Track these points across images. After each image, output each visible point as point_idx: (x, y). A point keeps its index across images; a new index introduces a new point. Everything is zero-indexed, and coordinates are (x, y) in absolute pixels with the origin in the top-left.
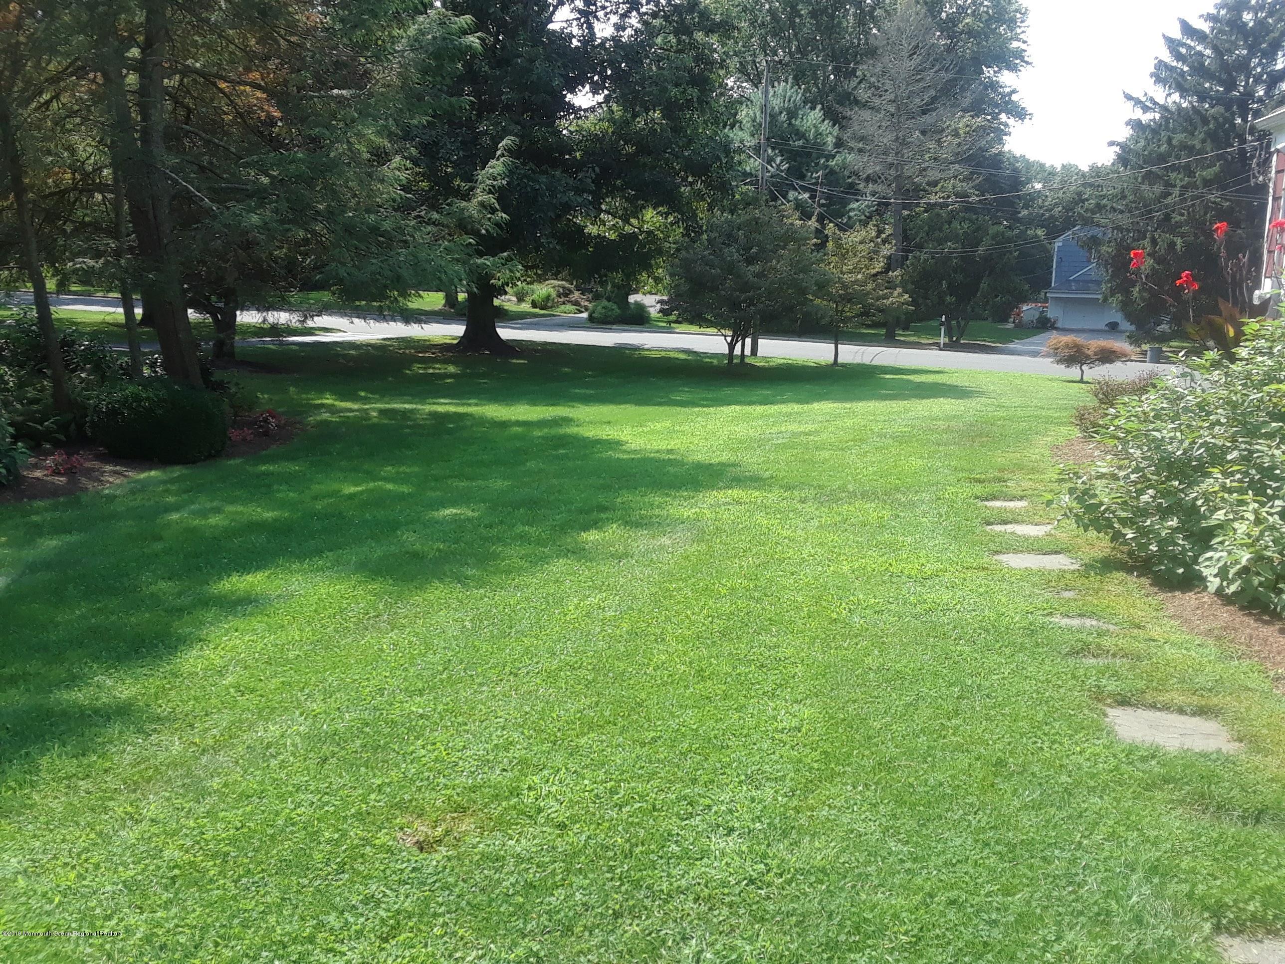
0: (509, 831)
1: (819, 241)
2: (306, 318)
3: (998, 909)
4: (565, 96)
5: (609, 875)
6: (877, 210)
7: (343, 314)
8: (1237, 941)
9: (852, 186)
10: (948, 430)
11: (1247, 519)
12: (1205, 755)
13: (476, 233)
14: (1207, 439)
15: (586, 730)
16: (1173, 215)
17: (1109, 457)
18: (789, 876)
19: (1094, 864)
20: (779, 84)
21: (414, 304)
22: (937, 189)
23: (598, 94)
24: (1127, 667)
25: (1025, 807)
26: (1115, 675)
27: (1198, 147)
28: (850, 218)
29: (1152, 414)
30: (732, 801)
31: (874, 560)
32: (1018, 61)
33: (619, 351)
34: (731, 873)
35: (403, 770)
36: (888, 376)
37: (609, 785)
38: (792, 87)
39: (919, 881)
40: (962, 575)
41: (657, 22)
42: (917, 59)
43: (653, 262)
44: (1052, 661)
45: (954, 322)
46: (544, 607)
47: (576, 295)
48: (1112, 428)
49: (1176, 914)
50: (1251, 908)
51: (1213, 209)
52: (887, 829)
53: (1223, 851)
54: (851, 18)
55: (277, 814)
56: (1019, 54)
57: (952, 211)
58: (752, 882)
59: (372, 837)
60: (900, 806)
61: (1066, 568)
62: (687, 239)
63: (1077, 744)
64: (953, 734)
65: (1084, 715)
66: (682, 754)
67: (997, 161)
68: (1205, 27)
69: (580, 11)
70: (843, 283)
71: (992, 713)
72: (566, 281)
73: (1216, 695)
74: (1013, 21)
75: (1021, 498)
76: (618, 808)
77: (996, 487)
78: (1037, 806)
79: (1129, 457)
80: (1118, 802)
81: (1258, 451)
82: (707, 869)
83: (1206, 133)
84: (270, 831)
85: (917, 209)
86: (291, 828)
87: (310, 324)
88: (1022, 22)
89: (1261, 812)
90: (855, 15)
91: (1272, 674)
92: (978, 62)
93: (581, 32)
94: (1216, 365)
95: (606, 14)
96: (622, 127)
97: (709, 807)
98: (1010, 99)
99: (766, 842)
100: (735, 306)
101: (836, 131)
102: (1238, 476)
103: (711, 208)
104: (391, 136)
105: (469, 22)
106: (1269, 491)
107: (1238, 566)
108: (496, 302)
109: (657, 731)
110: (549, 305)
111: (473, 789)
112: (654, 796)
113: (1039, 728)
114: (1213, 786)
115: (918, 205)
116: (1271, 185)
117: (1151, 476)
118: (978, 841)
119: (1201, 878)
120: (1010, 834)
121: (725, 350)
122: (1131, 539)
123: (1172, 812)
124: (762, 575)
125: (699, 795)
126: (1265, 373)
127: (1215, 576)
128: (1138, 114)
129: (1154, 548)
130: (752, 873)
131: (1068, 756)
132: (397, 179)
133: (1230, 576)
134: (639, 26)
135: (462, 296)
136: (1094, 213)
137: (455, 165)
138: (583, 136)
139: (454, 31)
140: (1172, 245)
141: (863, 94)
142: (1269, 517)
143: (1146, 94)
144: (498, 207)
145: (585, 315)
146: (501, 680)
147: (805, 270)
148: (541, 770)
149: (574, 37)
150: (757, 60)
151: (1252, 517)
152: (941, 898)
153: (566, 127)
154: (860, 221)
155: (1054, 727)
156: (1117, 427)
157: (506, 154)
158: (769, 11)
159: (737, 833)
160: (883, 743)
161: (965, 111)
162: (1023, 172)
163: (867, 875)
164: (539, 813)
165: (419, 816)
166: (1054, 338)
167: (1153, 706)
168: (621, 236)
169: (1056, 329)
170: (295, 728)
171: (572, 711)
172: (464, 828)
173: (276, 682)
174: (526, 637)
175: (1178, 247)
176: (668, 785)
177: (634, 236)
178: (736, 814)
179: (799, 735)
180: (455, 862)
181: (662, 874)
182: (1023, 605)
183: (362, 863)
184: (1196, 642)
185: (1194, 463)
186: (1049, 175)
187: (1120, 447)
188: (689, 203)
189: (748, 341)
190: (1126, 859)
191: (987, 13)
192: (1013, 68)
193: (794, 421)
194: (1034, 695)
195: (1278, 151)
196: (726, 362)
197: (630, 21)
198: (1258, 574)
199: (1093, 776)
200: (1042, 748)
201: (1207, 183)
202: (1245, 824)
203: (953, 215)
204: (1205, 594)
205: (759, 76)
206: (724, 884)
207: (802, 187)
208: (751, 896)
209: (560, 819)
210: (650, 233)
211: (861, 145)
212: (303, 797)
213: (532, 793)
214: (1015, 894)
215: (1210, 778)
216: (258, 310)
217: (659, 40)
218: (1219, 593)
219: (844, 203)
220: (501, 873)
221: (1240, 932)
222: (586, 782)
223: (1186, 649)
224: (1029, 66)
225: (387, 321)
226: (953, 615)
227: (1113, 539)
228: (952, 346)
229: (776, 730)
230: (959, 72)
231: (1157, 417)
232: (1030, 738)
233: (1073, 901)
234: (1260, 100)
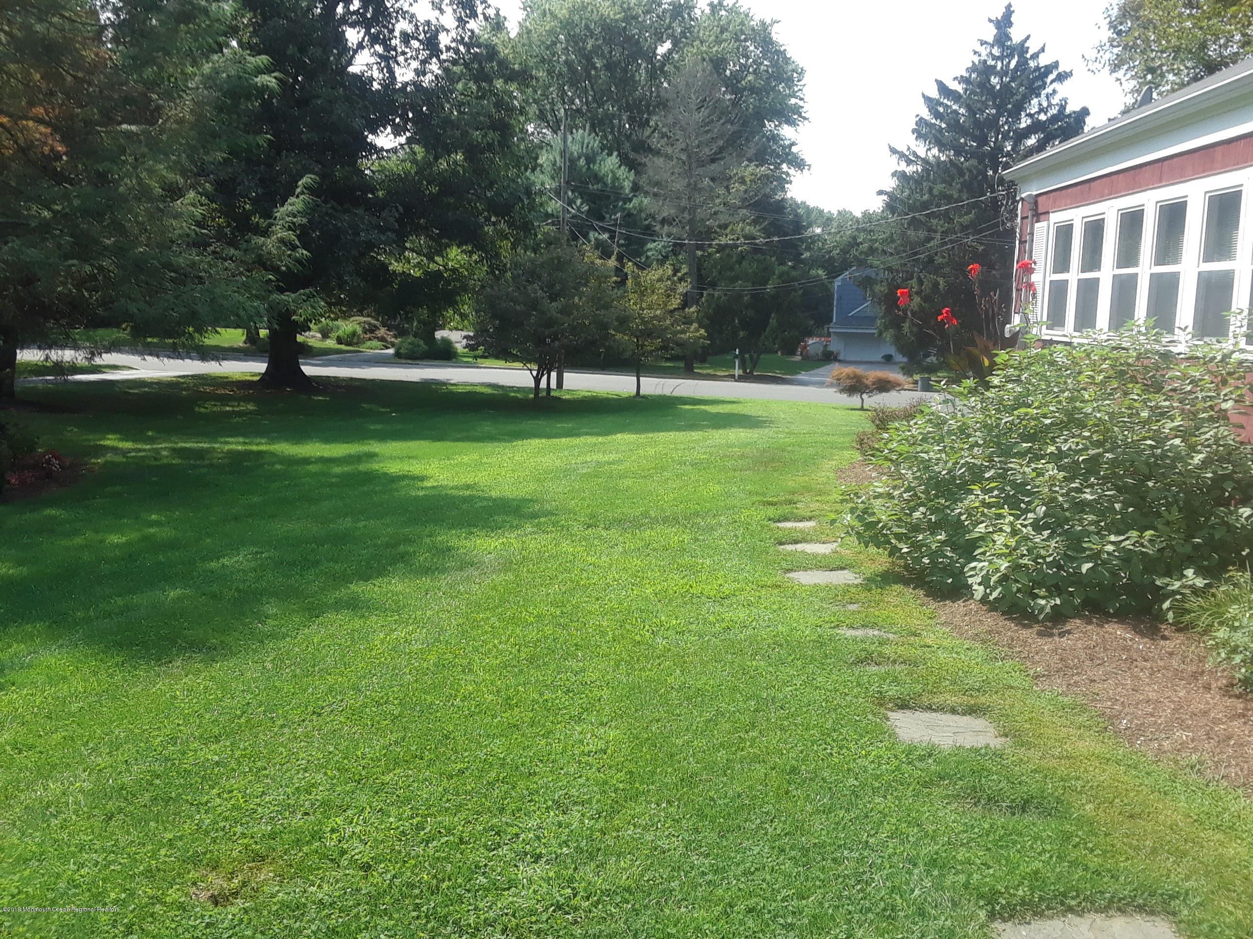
0: (311, 877)
1: (619, 279)
2: (93, 354)
3: (794, 913)
4: (367, 136)
5: (415, 914)
6: (672, 250)
7: (134, 351)
8: (1010, 924)
9: (648, 227)
10: (743, 456)
11: (1006, 532)
12: (977, 751)
13: (275, 270)
14: (967, 459)
15: (392, 767)
16: (936, 258)
17: (884, 478)
18: (595, 898)
19: (879, 861)
20: (577, 131)
21: (211, 340)
22: (728, 231)
23: (400, 135)
24: (906, 672)
25: (818, 812)
26: (895, 680)
27: (956, 196)
28: (648, 257)
29: (920, 438)
30: (540, 827)
31: (676, 582)
32: (795, 117)
33: (426, 385)
34: (538, 901)
35: (196, 822)
36: (687, 407)
37: (415, 821)
38: (590, 135)
39: (720, 892)
40: (758, 594)
41: (456, 69)
42: (704, 112)
43: (458, 298)
44: (839, 670)
45: (747, 356)
46: (349, 643)
47: (382, 331)
48: (887, 451)
49: (955, 904)
50: (1020, 893)
51: (970, 252)
52: (690, 842)
53: (994, 840)
54: (643, 71)
55: (58, 876)
56: (797, 110)
57: (742, 252)
58: (559, 907)
59: (163, 894)
60: (701, 820)
61: (851, 582)
62: (491, 277)
63: (863, 748)
64: (751, 746)
65: (868, 720)
66: (489, 783)
67: (780, 207)
68: (959, 88)
69: (380, 56)
70: (642, 319)
71: (786, 723)
72: (372, 317)
73: (983, 695)
74: (790, 79)
75: (810, 519)
76: (424, 843)
77: (787, 509)
78: (827, 811)
79: (901, 477)
80: (900, 800)
81: (1012, 469)
82: (515, 899)
83: (961, 183)
84: (50, 895)
85: (710, 250)
86: (74, 890)
87: (98, 361)
88: (799, 81)
89: (1027, 802)
90: (646, 68)
91: (1031, 672)
92: (759, 117)
93: (381, 76)
94: (973, 391)
95: (406, 60)
96: (423, 168)
97: (517, 835)
98: (790, 150)
99: (573, 866)
100: (540, 341)
101: (632, 176)
102: (996, 492)
103: (514, 247)
104: (183, 173)
105: (265, 62)
106: (1022, 505)
107: (999, 574)
108: (300, 338)
109: (464, 762)
110: (355, 340)
111: (273, 836)
112: (461, 829)
113: (829, 735)
114: (983, 779)
115: (710, 246)
116: (1018, 230)
117: (921, 495)
118: (774, 848)
119: (976, 868)
120: (803, 839)
121: (531, 384)
122: (906, 553)
123: (949, 807)
124: (569, 601)
125: (507, 823)
126: (1016, 399)
127: (980, 584)
128: (903, 166)
129: (926, 560)
130: (559, 898)
131: (854, 760)
132: (192, 216)
133: (992, 584)
134: (440, 72)
135: (263, 333)
136: (867, 255)
137: (255, 202)
138: (386, 176)
139: (249, 71)
140: (936, 285)
141: (655, 142)
142: (1024, 529)
143: (909, 149)
144: (298, 243)
145: (391, 351)
146: (304, 721)
147: (607, 306)
148: (344, 811)
149: (375, 80)
150: (556, 108)
151: (1008, 529)
152: (741, 907)
153: (369, 166)
154: (658, 260)
155: (841, 733)
156: (891, 451)
157: (305, 191)
158: (566, 62)
159: (544, 860)
160: (685, 760)
161: (750, 160)
162: (805, 216)
163: (671, 891)
164: (342, 856)
165: (214, 868)
166: (836, 369)
167: (929, 708)
168: (426, 273)
169: (839, 361)
170: (78, 784)
171: (378, 747)
172: (262, 877)
173: (58, 737)
174: (330, 674)
175: (941, 287)
176: (475, 816)
177: (439, 273)
178: (543, 841)
179: (605, 757)
180: (252, 914)
181: (470, 908)
182: (813, 620)
183: (152, 923)
184: (966, 647)
185: (958, 482)
186: (827, 220)
187: (893, 468)
188: (492, 242)
189: (554, 375)
190: (908, 855)
191: (767, 71)
192: (792, 123)
193: (598, 452)
194: (824, 704)
195: (1022, 199)
196: (532, 396)
197: (430, 67)
198: (1017, 581)
199: (877, 778)
200: (831, 754)
201: (964, 228)
202: (1014, 814)
203: (742, 257)
204: (972, 601)
205: (558, 122)
206: (532, 912)
207: (601, 228)
208: (559, 921)
209: (365, 860)
210: (454, 270)
211: (656, 190)
212: (87, 856)
213: (334, 836)
214: (808, 897)
215: (979, 772)
216: (40, 348)
217: (460, 86)
218: (984, 600)
219: (642, 243)
220: (301, 921)
221: (1011, 917)
222: (391, 819)
223: (957, 653)
224: (806, 121)
225: (182, 359)
226: (750, 631)
227: (891, 554)
228: (746, 377)
229: (583, 753)
230: (743, 125)
231: (924, 440)
232: (820, 745)
233: (862, 899)
234: (1008, 154)
